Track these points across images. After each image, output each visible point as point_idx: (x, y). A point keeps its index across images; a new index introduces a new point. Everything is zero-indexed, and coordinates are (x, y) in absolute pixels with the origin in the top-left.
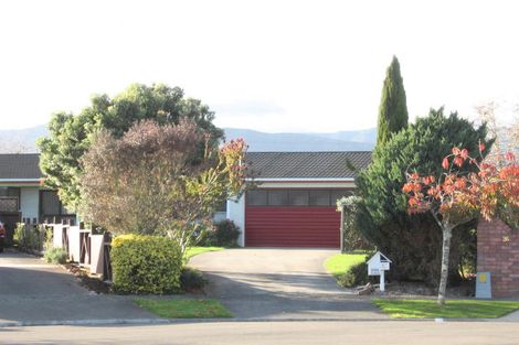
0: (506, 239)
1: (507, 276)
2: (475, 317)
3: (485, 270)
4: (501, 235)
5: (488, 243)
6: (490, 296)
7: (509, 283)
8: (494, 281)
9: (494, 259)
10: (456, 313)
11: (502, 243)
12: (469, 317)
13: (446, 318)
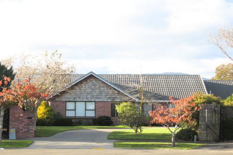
0: (21, 115)
1: (22, 130)
2: (17, 147)
3: (13, 128)
4: (19, 114)
5: (14, 117)
6: (15, 139)
7: (22, 133)
8: (17, 132)
9: (16, 123)
10: (8, 146)
11: (20, 117)
12: (15, 147)
13: (5, 148)
